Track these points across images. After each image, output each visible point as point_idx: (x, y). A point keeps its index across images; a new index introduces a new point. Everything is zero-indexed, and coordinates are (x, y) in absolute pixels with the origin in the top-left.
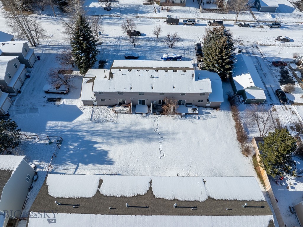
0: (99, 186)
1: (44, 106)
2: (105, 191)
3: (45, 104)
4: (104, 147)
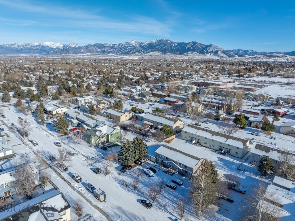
0: (226, 140)
1: (247, 186)
2: (225, 139)
3: (245, 187)
4: (219, 162)
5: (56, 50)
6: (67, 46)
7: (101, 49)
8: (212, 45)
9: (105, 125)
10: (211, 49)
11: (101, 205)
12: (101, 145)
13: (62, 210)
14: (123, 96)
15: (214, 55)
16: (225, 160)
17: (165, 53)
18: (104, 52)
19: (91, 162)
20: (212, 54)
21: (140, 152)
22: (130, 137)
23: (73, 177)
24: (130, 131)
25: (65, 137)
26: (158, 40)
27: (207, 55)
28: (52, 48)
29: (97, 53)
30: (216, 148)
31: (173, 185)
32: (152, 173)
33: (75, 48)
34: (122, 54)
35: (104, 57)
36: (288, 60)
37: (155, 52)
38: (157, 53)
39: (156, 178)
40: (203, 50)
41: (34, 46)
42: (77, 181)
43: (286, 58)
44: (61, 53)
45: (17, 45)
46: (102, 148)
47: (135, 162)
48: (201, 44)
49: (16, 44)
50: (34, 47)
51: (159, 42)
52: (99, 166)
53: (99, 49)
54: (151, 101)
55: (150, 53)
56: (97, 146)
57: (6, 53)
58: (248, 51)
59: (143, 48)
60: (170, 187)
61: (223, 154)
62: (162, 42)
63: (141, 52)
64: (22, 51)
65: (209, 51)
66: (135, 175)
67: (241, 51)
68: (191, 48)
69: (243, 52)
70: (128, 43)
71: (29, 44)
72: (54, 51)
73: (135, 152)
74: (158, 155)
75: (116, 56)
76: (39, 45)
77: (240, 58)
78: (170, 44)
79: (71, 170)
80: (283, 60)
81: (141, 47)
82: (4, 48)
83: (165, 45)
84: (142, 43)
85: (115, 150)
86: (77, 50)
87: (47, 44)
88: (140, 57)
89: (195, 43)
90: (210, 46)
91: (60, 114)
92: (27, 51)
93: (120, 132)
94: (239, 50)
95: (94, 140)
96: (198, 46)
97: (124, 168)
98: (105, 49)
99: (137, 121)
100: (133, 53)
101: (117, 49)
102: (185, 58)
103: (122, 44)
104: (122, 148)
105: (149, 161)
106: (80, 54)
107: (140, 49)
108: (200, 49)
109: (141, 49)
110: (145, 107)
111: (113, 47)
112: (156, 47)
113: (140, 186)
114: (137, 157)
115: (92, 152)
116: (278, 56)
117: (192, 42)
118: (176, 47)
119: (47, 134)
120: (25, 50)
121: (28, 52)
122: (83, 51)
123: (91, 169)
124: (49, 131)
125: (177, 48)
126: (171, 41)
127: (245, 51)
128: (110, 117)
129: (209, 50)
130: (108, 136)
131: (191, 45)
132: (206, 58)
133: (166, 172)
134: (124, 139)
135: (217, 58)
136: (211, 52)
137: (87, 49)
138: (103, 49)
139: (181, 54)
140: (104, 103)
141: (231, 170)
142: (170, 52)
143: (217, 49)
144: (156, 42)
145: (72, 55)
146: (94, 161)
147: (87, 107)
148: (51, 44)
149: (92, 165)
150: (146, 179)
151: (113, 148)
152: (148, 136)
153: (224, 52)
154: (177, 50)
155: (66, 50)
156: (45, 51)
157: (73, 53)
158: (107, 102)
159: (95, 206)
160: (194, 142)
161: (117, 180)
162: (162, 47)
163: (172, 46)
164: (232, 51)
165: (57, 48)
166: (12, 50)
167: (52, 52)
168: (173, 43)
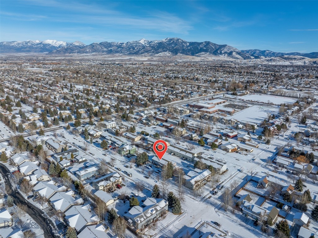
0: (186, 154)
5: (59, 49)
6: (71, 45)
7: (108, 48)
8: (226, 45)
9: (127, 145)
10: (226, 50)
11: (130, 178)
12: (126, 155)
13: (119, 177)
14: (135, 120)
15: (228, 56)
16: (184, 163)
17: (176, 54)
18: (110, 52)
19: (123, 163)
20: (226, 55)
21: (145, 158)
22: (141, 151)
23: (117, 169)
24: (140, 147)
25: (106, 151)
26: (169, 38)
27: (221, 56)
28: (54, 47)
29: (103, 52)
30: (182, 157)
31: (158, 172)
32: (150, 168)
33: (80, 47)
34: (130, 54)
35: (111, 57)
36: (305, 63)
37: (165, 53)
38: (168, 54)
39: (151, 169)
40: (217, 50)
41: (35, 43)
42: (119, 170)
43: (304, 60)
44: (65, 53)
45: (16, 43)
46: (127, 157)
47: (143, 163)
48: (215, 44)
49: (15, 41)
50: (35, 45)
51: (170, 42)
52: (127, 164)
53: (106, 48)
54: (154, 125)
55: (160, 53)
56: (124, 156)
57: (4, 51)
58: (265, 51)
59: (153, 47)
60: (156, 172)
61: (184, 160)
62: (174, 42)
63: (150, 53)
64: (22, 50)
65: (223, 52)
66: (143, 168)
67: (258, 52)
68: (204, 48)
69: (260, 53)
70: (137, 42)
71: (29, 42)
72: (57, 51)
73: (143, 159)
74: (153, 160)
75: (124, 56)
76: (41, 43)
77: (255, 61)
78: (182, 43)
79: (115, 166)
80: (300, 63)
81: (150, 46)
82: (3, 46)
83: (176, 45)
84: (151, 42)
85: (134, 158)
86: (82, 49)
87: (49, 41)
88: (149, 58)
89: (208, 43)
90: (224, 46)
91: (98, 136)
92: (27, 49)
93: (136, 149)
94: (256, 50)
95: (123, 153)
96: (211, 46)
97: (138, 165)
98: (112, 48)
99: (144, 141)
100: (142, 53)
101: (125, 48)
102: (197, 59)
103: (130, 43)
104: (137, 157)
105: (149, 163)
106: (85, 54)
107: (149, 48)
108: (214, 49)
109: (151, 49)
110: (150, 130)
111: (120, 46)
112: (167, 47)
113: (145, 172)
114: (144, 161)
115: (123, 159)
116: (295, 59)
117: (205, 42)
118: (188, 46)
119: (96, 149)
120: (25, 48)
121: (29, 51)
122: (88, 50)
123: (124, 166)
124: (97, 147)
125: (189, 48)
126: (182, 40)
127: (262, 51)
128: (128, 138)
129: (223, 50)
130: (129, 151)
131: (204, 44)
132: (219, 60)
133: (156, 167)
134: (138, 152)
135: (231, 59)
136: (225, 53)
137: (92, 48)
138: (110, 49)
139: (193, 54)
140: (123, 128)
141: (184, 166)
142: (181, 53)
143: (232, 50)
144: (167, 41)
145: (76, 54)
146: (125, 163)
147: (114, 131)
148: (53, 42)
149: (124, 164)
150: (147, 170)
151: (132, 157)
152: (150, 150)
153: (239, 53)
154: (189, 50)
155: (70, 49)
156: (47, 50)
157: (78, 53)
158: (125, 127)
159: (128, 178)
160: (172, 154)
161: (136, 170)
162: (173, 47)
163: (183, 46)
164: (248, 51)
165: (59, 47)
166: (11, 48)
167: (55, 51)
168: (185, 43)
